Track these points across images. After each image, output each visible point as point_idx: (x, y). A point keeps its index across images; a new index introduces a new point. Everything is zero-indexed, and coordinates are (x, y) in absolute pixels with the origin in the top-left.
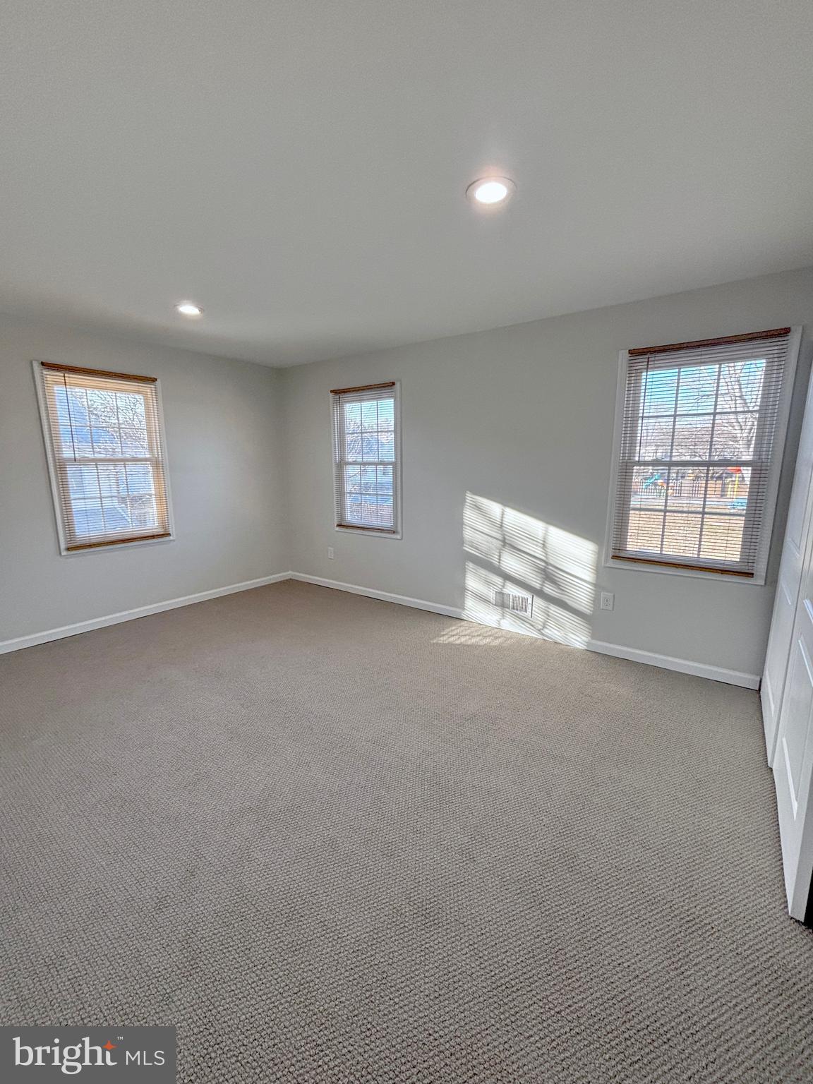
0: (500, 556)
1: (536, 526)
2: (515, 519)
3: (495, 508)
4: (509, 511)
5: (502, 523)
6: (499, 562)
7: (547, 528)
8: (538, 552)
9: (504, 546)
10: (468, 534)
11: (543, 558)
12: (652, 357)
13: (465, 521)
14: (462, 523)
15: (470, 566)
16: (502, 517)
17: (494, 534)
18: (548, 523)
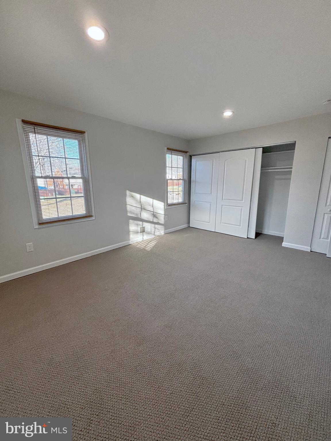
0: (140, 214)
1: (150, 200)
2: (144, 199)
3: (137, 196)
4: (142, 196)
5: (140, 201)
6: (141, 216)
7: (153, 201)
8: (151, 209)
9: (141, 210)
10: (129, 208)
11: (153, 211)
12: (173, 151)
13: (127, 203)
14: (126, 204)
15: (131, 221)
16: (140, 199)
17: (138, 206)
18: (153, 198)
